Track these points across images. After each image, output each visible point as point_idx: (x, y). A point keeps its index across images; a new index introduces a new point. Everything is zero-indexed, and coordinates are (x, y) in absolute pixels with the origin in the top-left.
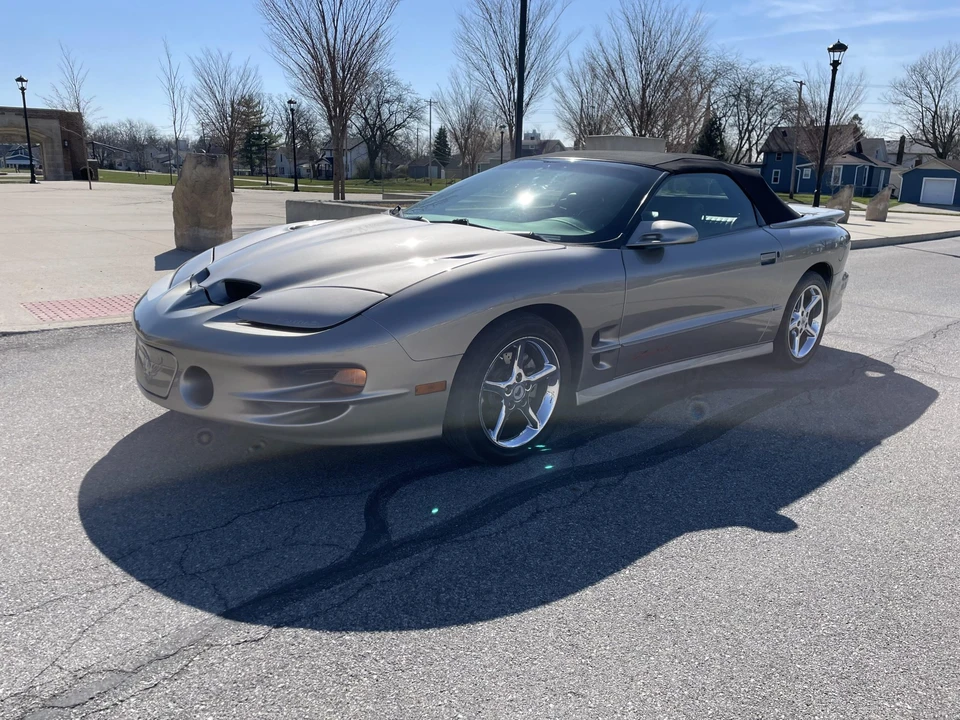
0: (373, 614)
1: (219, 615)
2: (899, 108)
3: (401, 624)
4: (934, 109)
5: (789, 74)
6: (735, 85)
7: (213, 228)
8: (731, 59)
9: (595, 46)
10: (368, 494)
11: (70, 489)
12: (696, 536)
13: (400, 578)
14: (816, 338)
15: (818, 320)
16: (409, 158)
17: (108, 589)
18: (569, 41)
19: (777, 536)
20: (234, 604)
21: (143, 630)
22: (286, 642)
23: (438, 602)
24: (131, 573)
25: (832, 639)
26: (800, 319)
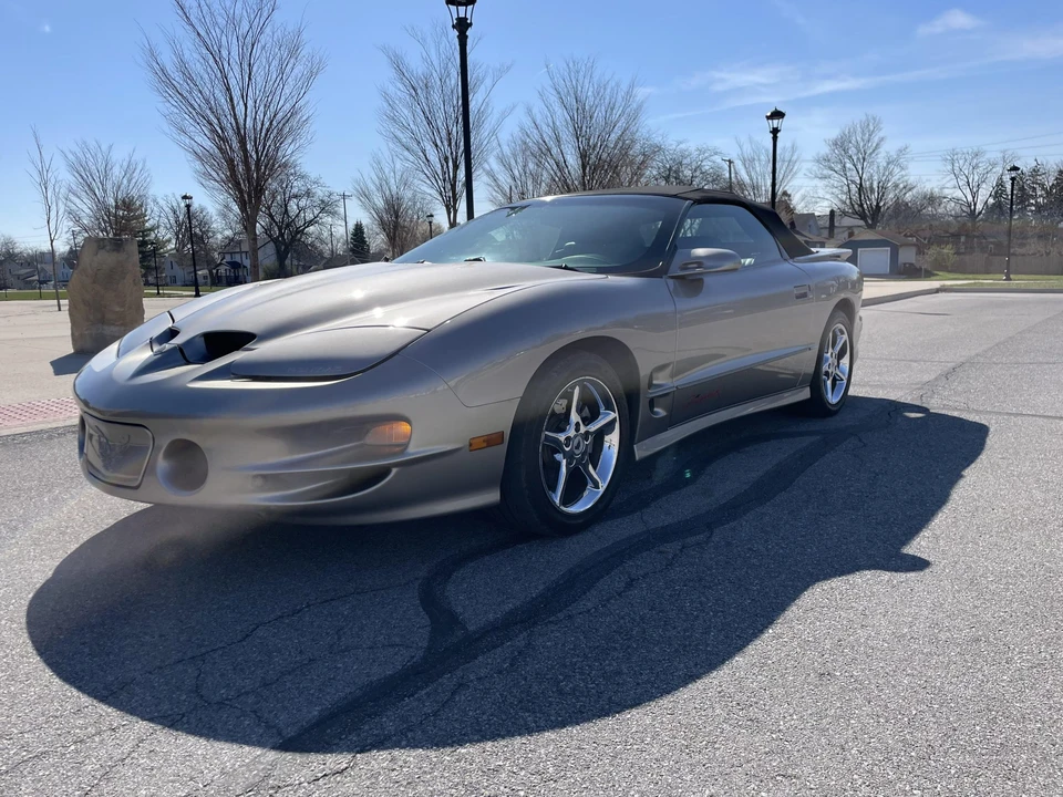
0: (485, 717)
1: (274, 748)
2: (825, 182)
3: (526, 724)
4: (858, 182)
5: (716, 153)
6: (664, 167)
7: (122, 325)
8: (657, 140)
9: (528, 123)
10: (417, 585)
11: (12, 620)
12: (826, 585)
13: (500, 672)
14: (845, 381)
15: (845, 361)
16: (323, 258)
17: (105, 736)
18: (503, 116)
19: (912, 575)
20: (290, 732)
21: (173, 782)
22: (383, 768)
23: (561, 692)
24: (132, 712)
25: (1035, 670)
26: (830, 361)
